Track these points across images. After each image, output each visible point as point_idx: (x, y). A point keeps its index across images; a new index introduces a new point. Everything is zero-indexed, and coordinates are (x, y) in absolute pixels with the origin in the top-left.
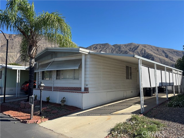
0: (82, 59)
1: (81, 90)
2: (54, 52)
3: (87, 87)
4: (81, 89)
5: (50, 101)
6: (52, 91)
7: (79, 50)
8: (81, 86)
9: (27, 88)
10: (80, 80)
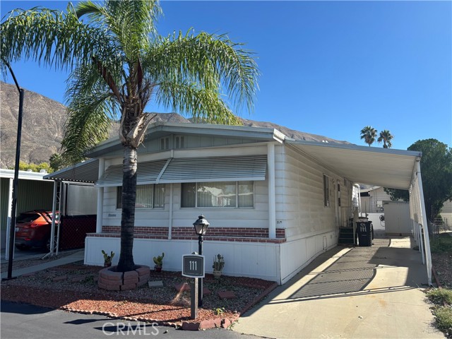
0: (267, 155)
1: (267, 235)
2: (174, 134)
3: (281, 226)
4: (268, 232)
5: (165, 268)
6: (167, 238)
7: (272, 133)
8: (268, 224)
9: (33, 234)
10: (257, 209)
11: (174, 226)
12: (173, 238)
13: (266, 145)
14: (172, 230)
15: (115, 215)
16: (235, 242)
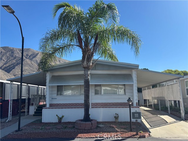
10: (127, 95)
11: (92, 102)
12: (92, 108)
13: (131, 70)
14: (92, 104)
15: (56, 99)
16: (121, 108)
